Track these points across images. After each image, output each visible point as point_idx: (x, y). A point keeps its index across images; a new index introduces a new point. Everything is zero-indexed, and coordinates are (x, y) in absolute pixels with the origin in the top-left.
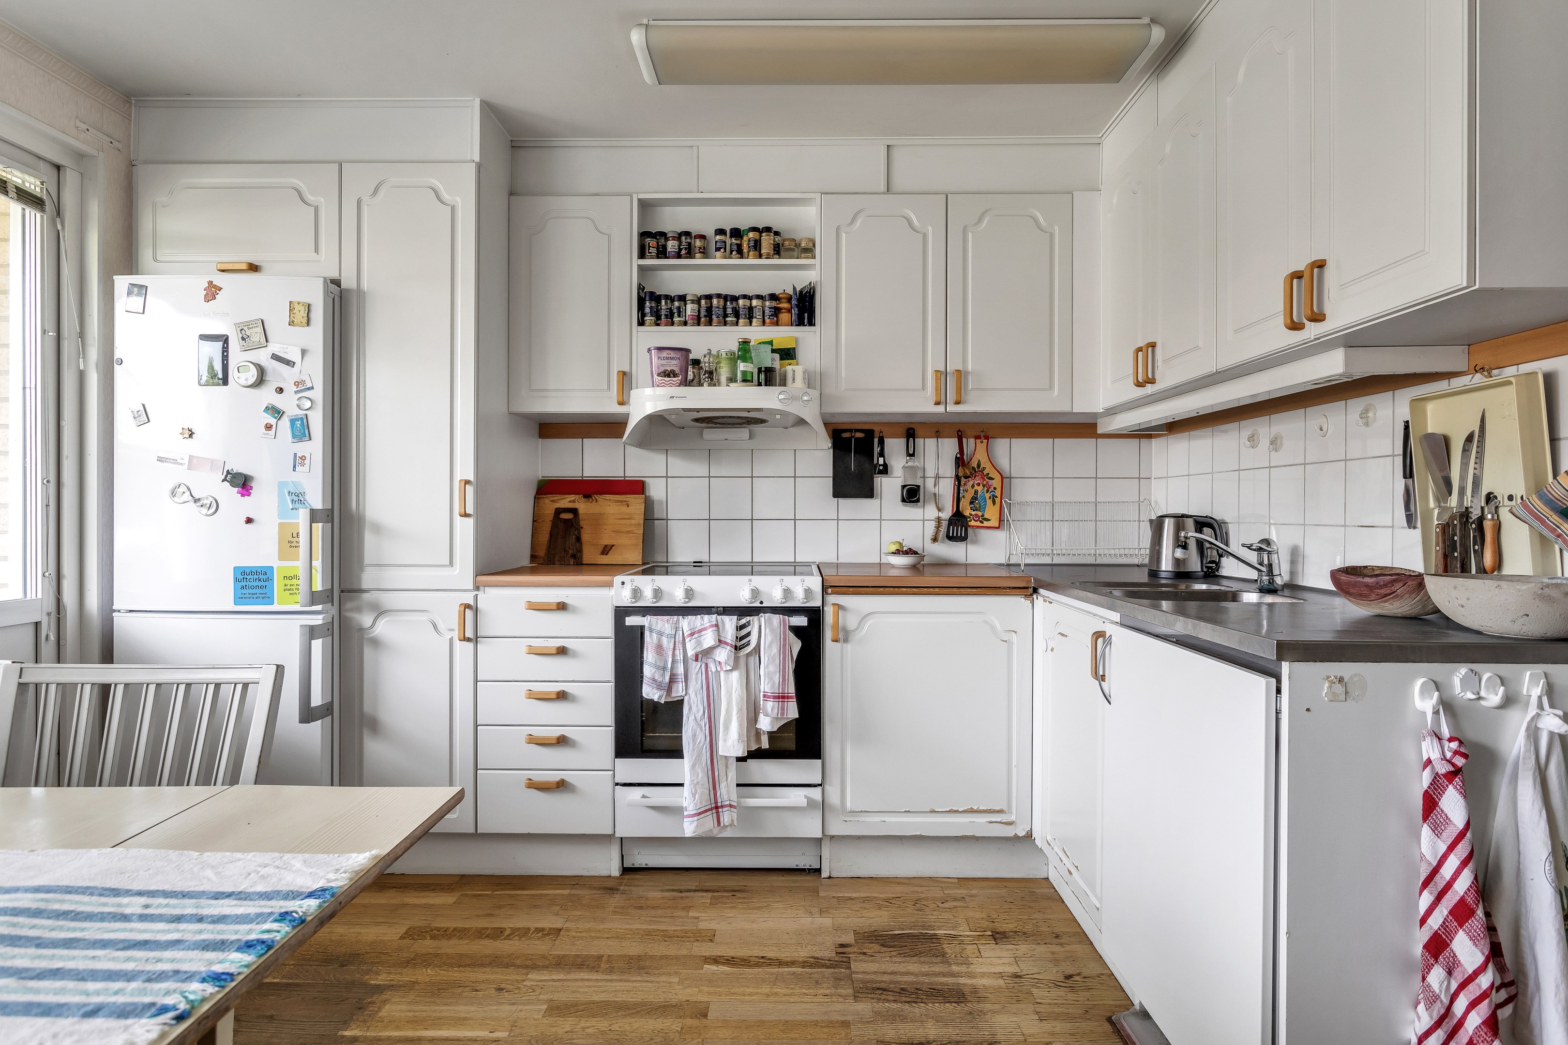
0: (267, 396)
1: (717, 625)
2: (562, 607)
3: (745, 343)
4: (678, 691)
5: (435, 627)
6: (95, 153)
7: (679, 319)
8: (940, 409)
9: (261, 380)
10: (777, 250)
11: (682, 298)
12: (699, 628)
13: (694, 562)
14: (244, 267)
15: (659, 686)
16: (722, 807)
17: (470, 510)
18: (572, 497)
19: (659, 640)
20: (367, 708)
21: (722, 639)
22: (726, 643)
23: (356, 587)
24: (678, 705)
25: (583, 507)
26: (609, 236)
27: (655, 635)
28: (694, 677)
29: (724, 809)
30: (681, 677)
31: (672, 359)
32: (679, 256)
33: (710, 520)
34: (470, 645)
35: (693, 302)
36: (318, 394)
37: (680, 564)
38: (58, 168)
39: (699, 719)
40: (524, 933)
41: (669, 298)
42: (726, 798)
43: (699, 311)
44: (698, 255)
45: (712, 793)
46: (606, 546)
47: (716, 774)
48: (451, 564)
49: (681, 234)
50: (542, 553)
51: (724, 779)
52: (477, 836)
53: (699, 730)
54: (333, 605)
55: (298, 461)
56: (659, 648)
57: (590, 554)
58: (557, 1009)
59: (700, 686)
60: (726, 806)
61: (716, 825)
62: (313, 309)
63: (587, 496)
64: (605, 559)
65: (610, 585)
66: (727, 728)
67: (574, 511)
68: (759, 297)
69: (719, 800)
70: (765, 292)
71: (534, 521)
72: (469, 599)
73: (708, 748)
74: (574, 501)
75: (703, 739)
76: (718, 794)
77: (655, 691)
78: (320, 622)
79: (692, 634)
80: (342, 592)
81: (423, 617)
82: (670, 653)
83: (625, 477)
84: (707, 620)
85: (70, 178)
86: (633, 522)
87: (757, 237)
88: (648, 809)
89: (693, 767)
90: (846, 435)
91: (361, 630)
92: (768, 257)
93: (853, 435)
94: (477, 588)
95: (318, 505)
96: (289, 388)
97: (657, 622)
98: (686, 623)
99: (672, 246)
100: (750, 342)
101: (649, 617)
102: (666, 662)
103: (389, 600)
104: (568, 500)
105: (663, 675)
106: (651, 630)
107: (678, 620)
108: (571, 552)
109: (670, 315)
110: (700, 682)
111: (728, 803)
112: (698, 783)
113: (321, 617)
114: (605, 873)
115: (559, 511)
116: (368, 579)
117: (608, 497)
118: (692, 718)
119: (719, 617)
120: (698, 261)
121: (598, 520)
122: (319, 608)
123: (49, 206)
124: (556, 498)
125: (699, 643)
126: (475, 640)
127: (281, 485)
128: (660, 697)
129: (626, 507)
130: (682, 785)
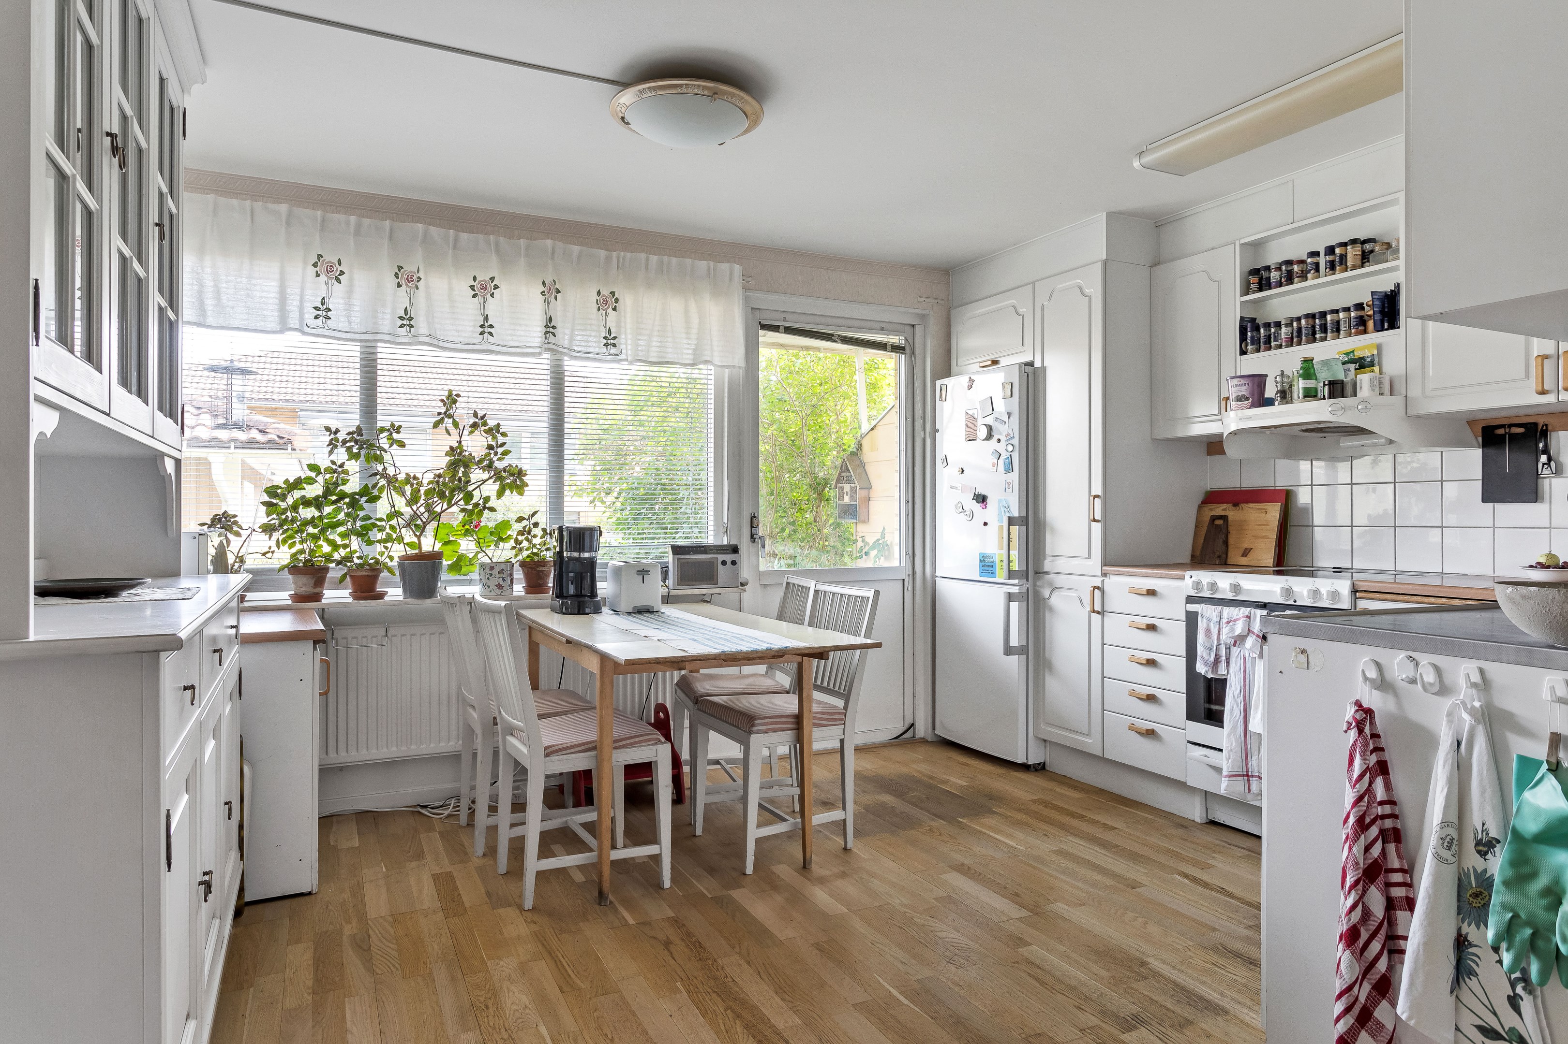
0: (992, 443)
1: (1249, 617)
2: (1151, 593)
3: (1308, 362)
4: (1222, 671)
5: (1081, 601)
6: (928, 312)
7: (1275, 343)
8: (1550, 399)
9: (989, 437)
10: (1365, 258)
11: (1278, 325)
12: (1235, 617)
13: (1334, 568)
14: (989, 363)
15: (1206, 664)
16: (1252, 776)
17: (1098, 516)
18: (1224, 506)
19: (1208, 625)
20: (1047, 655)
21: (1251, 629)
22: (1253, 633)
23: (1041, 570)
24: (1223, 682)
25: (1232, 513)
26: (1219, 282)
27: (1205, 621)
28: (1234, 659)
29: (1254, 779)
30: (1224, 658)
31: (1242, 385)
32: (1280, 285)
33: (1352, 526)
34: (1099, 617)
35: (1287, 325)
36: (1016, 441)
37: (1325, 569)
38: (913, 326)
39: (1236, 696)
40: (1093, 822)
41: (1267, 325)
42: (1256, 770)
43: (1292, 334)
44: (1296, 280)
45: (1244, 762)
46: (1246, 549)
47: (1249, 747)
48: (1089, 556)
49: (1281, 264)
50: (1198, 553)
51: (1256, 753)
52: (1103, 760)
53: (1235, 706)
54: (1027, 580)
55: (1008, 485)
56: (1208, 631)
57: (1234, 556)
58: (1060, 852)
59: (1238, 668)
60: (1256, 776)
61: (1247, 791)
62: (1014, 385)
63: (1236, 505)
64: (1244, 561)
65: (1182, 578)
66: (1256, 708)
67: (1224, 518)
68: (1347, 309)
69: (1250, 770)
70: (1350, 303)
71: (1196, 526)
72: (1098, 582)
73: (1242, 722)
74: (1225, 510)
75: (1239, 714)
76: (1250, 764)
77: (1203, 666)
78: (1017, 591)
79: (1228, 622)
80: (1036, 573)
81: (1074, 594)
82: (1215, 637)
83: (1275, 486)
84: (1245, 611)
85: (919, 329)
86: (1269, 528)
87: (1343, 252)
88: (1209, 768)
89: (1229, 735)
90: (1501, 431)
91: (1044, 599)
92: (1354, 268)
93: (1507, 430)
94: (1105, 575)
95: (1016, 514)
96: (1003, 439)
97: (1207, 611)
98: (1228, 612)
99: (1274, 275)
100: (1312, 360)
101: (1203, 605)
102: (1213, 643)
103: (1059, 580)
104: (1221, 508)
105: (1210, 654)
106: (1202, 617)
107: (1222, 610)
108: (1217, 553)
109: (1268, 341)
110: (1238, 665)
111: (1257, 774)
112: (1231, 750)
113: (1018, 588)
114: (1191, 817)
115: (1214, 518)
116: (1048, 566)
117: (1251, 505)
118: (1231, 694)
119: (1253, 610)
120: (1297, 285)
121: (1242, 525)
122: (1016, 581)
123: (908, 350)
124: (1213, 507)
125: (1232, 630)
126: (1102, 613)
127: (1000, 501)
128: (1206, 672)
129: (1264, 515)
130: (1221, 750)
